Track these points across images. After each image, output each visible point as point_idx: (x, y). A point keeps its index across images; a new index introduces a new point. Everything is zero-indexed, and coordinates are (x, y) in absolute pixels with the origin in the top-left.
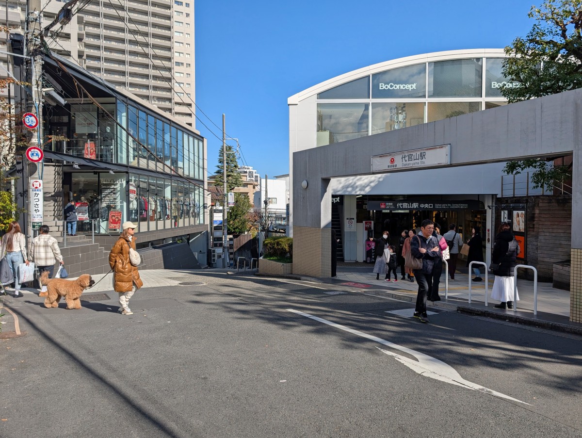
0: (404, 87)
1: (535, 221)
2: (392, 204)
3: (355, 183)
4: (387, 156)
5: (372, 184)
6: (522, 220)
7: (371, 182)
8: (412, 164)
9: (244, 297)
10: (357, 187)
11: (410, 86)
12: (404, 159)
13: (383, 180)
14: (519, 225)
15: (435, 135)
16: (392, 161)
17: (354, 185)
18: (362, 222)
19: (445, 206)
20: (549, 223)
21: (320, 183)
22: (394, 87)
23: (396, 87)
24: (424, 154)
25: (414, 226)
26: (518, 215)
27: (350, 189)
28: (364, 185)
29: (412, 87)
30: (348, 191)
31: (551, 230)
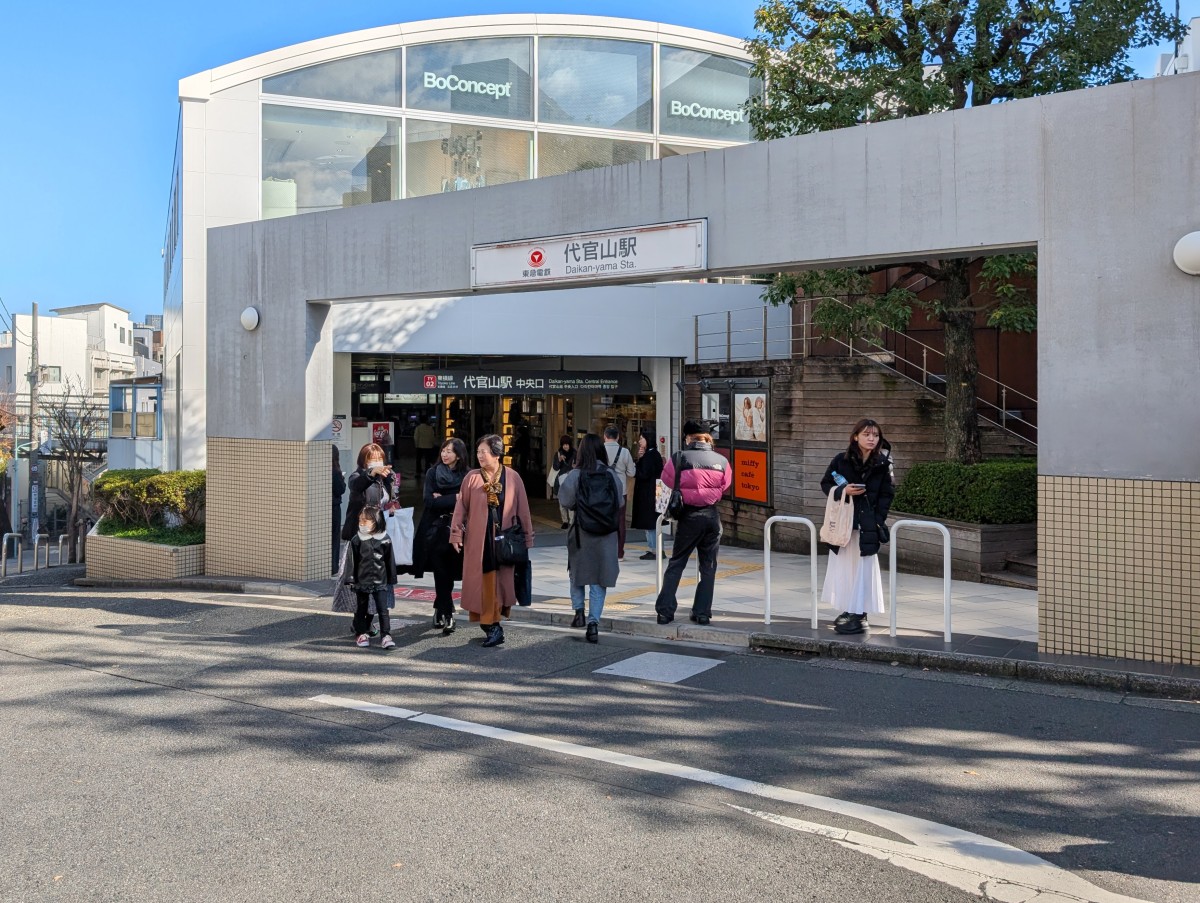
0: (482, 88)
1: (794, 418)
2: (451, 378)
3: (368, 322)
4: (519, 245)
5: (412, 327)
6: (758, 415)
7: (408, 321)
8: (595, 268)
9: (122, 666)
10: (372, 332)
11: (496, 87)
12: (570, 254)
13: (439, 316)
14: (751, 425)
15: (661, 194)
16: (537, 258)
17: (365, 325)
18: (366, 426)
19: (571, 384)
20: (826, 421)
21: (302, 315)
22: (459, 86)
23: (463, 86)
24: (632, 242)
25: (448, 433)
26: (748, 405)
27: (354, 338)
28: (389, 327)
29: (500, 90)
30: (348, 343)
31: (829, 437)
